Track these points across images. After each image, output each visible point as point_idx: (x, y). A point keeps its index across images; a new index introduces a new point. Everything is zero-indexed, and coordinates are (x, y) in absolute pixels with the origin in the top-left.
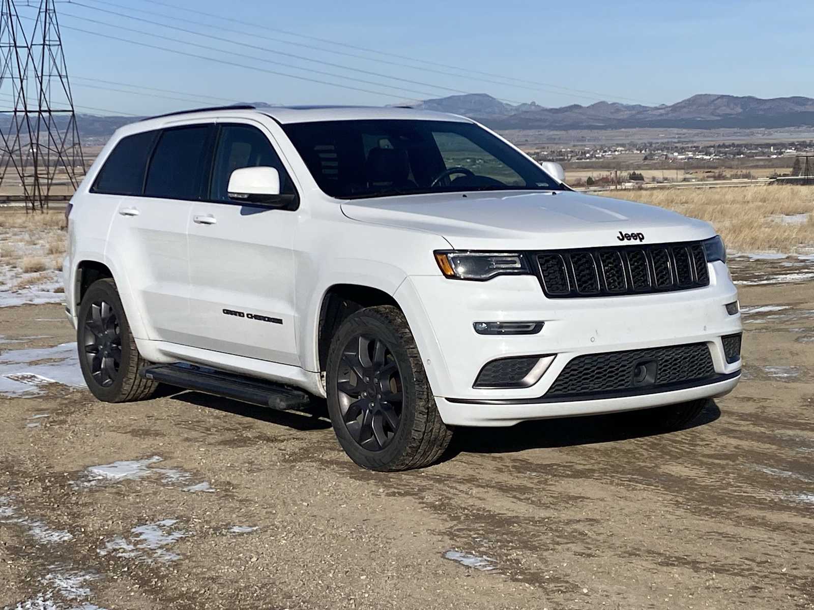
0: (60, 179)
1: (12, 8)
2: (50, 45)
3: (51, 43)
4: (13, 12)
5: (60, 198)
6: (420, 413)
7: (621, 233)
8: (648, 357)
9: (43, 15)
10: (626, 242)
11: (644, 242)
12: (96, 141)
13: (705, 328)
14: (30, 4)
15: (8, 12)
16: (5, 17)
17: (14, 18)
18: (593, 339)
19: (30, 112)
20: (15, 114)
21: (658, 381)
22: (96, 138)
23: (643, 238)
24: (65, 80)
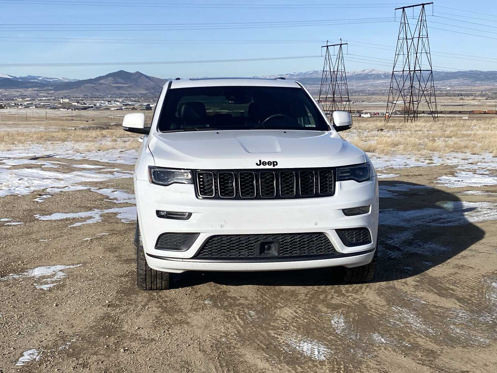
0: (460, 103)
1: (406, 20)
2: (422, 38)
3: (423, 36)
4: (406, 22)
5: (458, 112)
6: (141, 260)
7: (260, 161)
8: (270, 239)
9: (420, 23)
10: (262, 167)
11: (276, 167)
12: (481, 83)
13: (316, 224)
14: (414, 18)
15: (404, 22)
16: (402, 24)
17: (407, 25)
18: (222, 226)
19: (411, 71)
20: (403, 72)
21: (281, 254)
22: (480, 82)
23: (277, 164)
24: (429, 55)
